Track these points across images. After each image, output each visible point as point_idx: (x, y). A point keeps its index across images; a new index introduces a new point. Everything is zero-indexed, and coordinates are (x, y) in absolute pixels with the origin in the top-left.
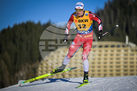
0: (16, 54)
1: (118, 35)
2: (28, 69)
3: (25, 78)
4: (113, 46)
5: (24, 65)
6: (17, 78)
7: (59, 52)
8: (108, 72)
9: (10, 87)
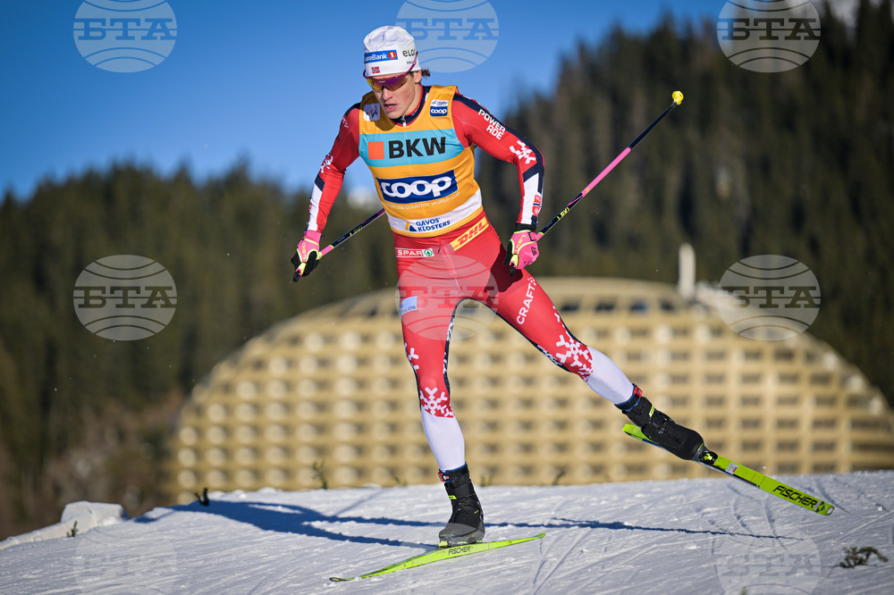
0: (51, 351)
1: (634, 242)
2: (121, 436)
3: (101, 486)
4: (605, 307)
5: (98, 412)
6: (58, 490)
7: (296, 341)
8: (580, 456)
9: (16, 541)
